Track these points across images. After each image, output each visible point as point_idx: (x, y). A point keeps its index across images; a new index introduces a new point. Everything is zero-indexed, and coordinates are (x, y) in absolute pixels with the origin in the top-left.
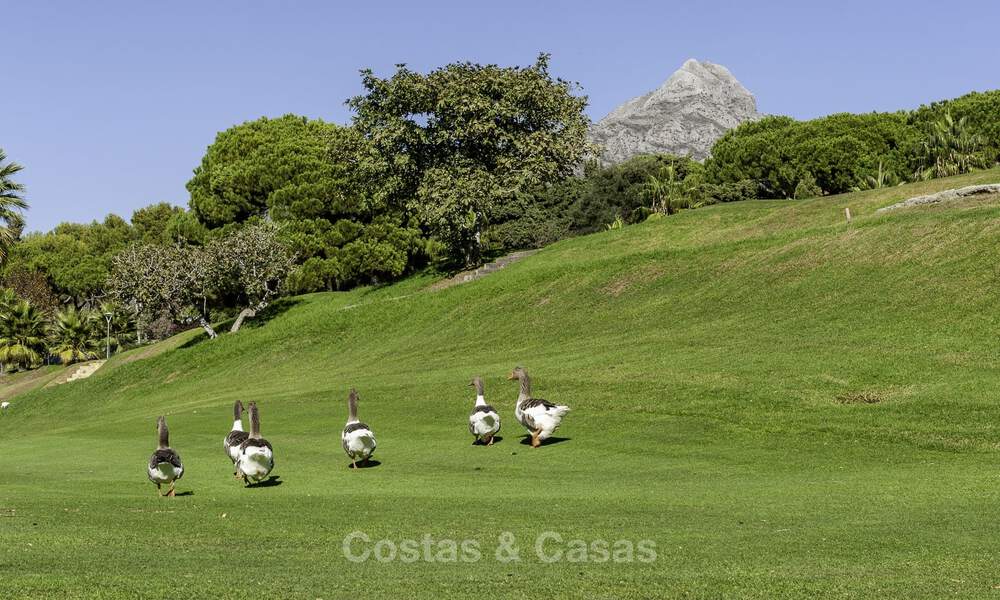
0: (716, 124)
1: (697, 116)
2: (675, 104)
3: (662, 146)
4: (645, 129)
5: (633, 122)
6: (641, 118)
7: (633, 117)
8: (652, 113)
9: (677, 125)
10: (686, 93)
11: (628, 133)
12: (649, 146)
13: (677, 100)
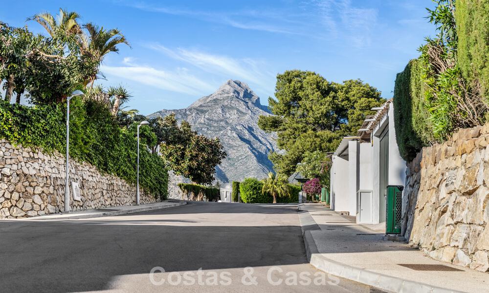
0: (238, 110)
1: (230, 106)
2: (221, 100)
3: (212, 120)
4: (206, 111)
5: (201, 108)
6: (204, 106)
7: (201, 106)
8: (210, 104)
9: (220, 110)
10: (226, 95)
11: (198, 113)
12: (206, 120)
13: (222, 98)
